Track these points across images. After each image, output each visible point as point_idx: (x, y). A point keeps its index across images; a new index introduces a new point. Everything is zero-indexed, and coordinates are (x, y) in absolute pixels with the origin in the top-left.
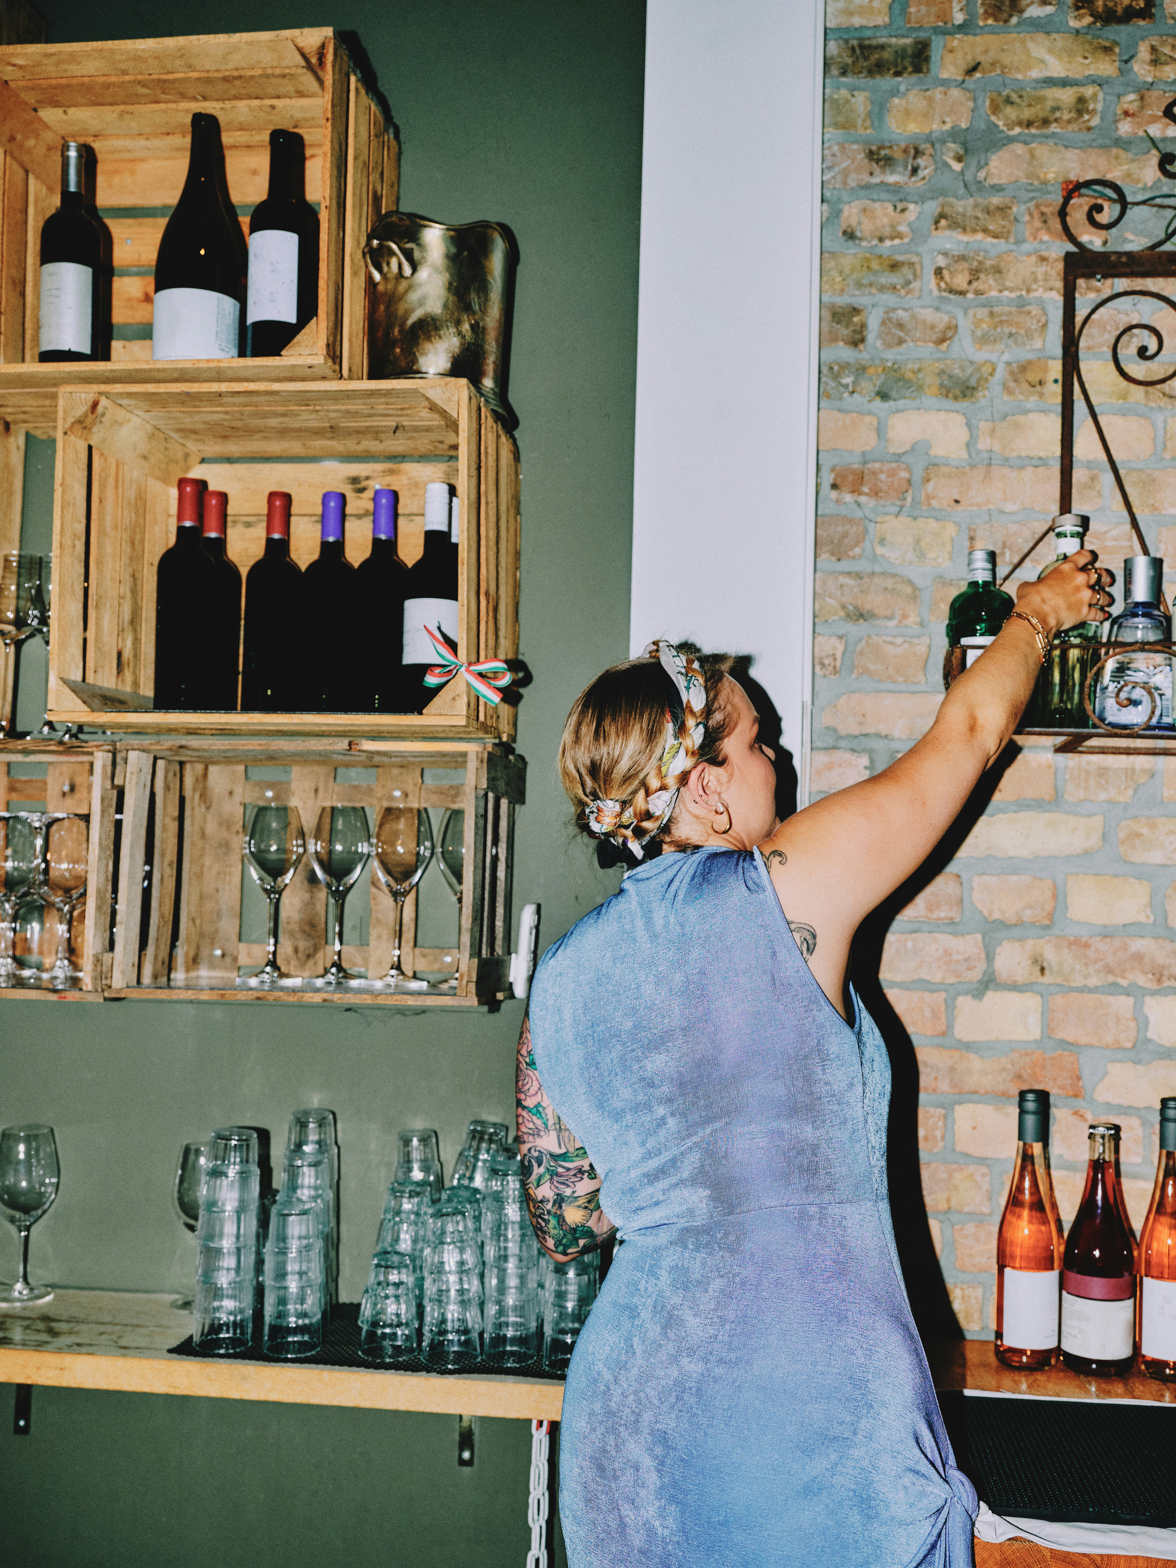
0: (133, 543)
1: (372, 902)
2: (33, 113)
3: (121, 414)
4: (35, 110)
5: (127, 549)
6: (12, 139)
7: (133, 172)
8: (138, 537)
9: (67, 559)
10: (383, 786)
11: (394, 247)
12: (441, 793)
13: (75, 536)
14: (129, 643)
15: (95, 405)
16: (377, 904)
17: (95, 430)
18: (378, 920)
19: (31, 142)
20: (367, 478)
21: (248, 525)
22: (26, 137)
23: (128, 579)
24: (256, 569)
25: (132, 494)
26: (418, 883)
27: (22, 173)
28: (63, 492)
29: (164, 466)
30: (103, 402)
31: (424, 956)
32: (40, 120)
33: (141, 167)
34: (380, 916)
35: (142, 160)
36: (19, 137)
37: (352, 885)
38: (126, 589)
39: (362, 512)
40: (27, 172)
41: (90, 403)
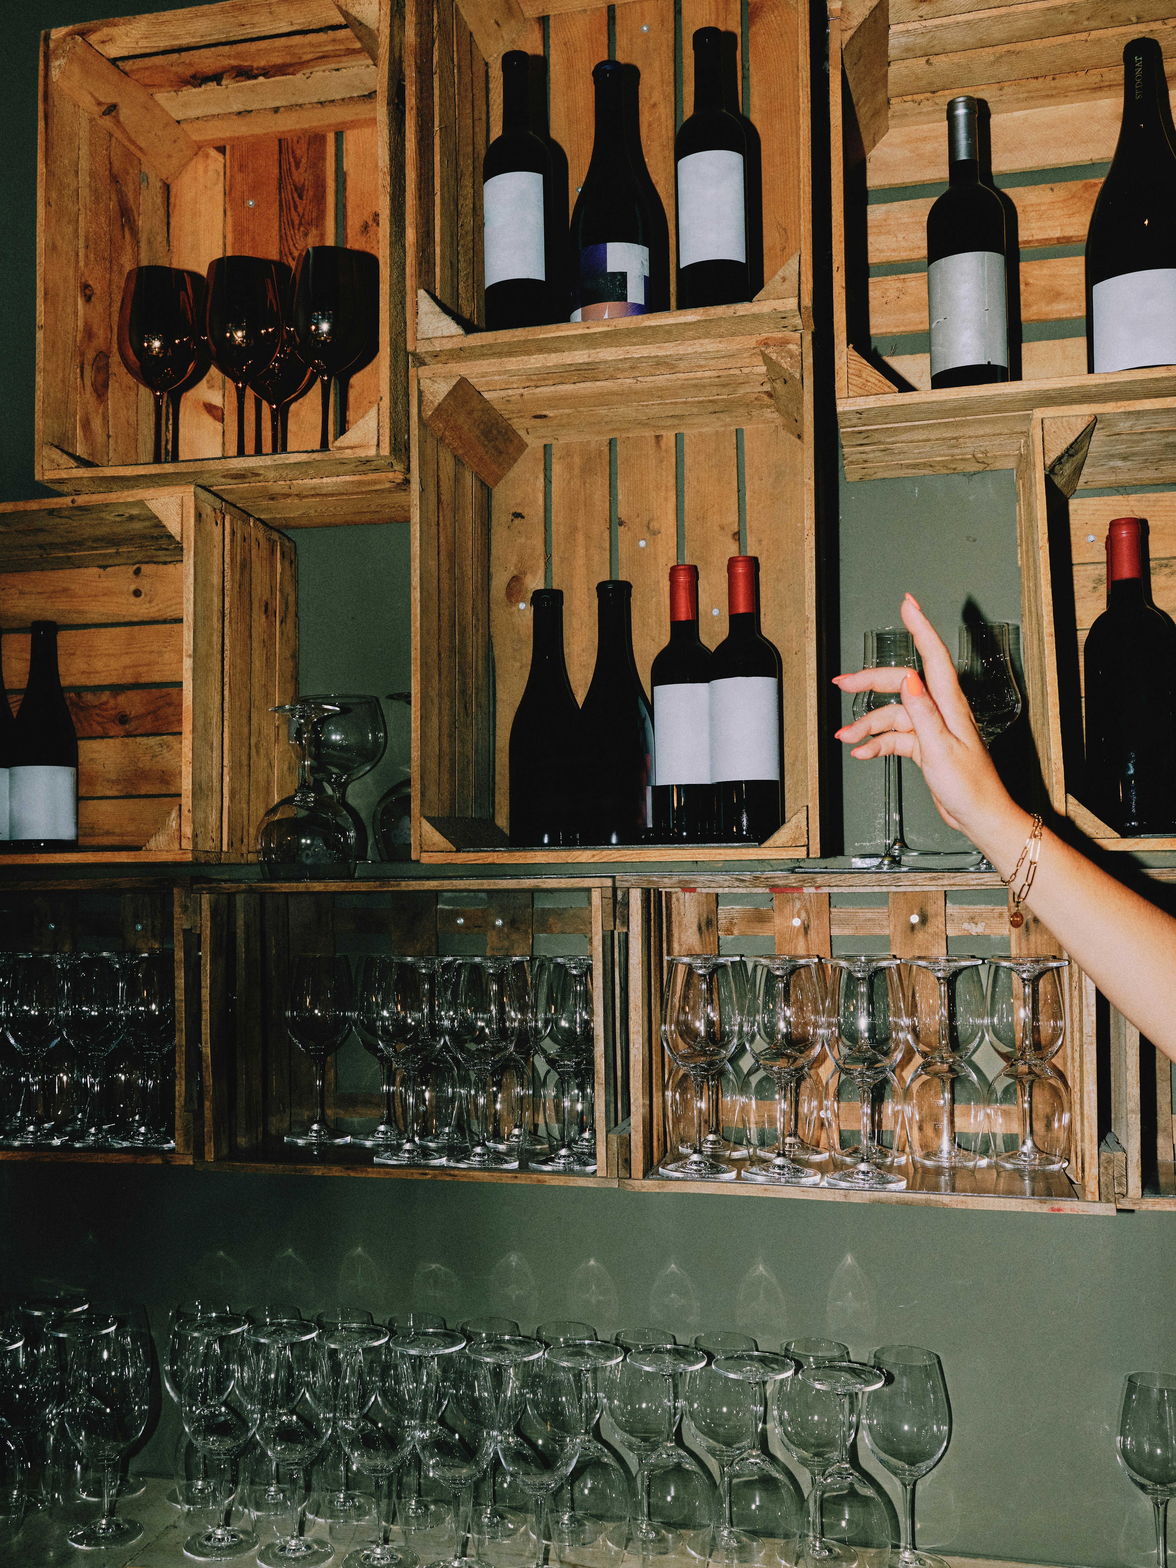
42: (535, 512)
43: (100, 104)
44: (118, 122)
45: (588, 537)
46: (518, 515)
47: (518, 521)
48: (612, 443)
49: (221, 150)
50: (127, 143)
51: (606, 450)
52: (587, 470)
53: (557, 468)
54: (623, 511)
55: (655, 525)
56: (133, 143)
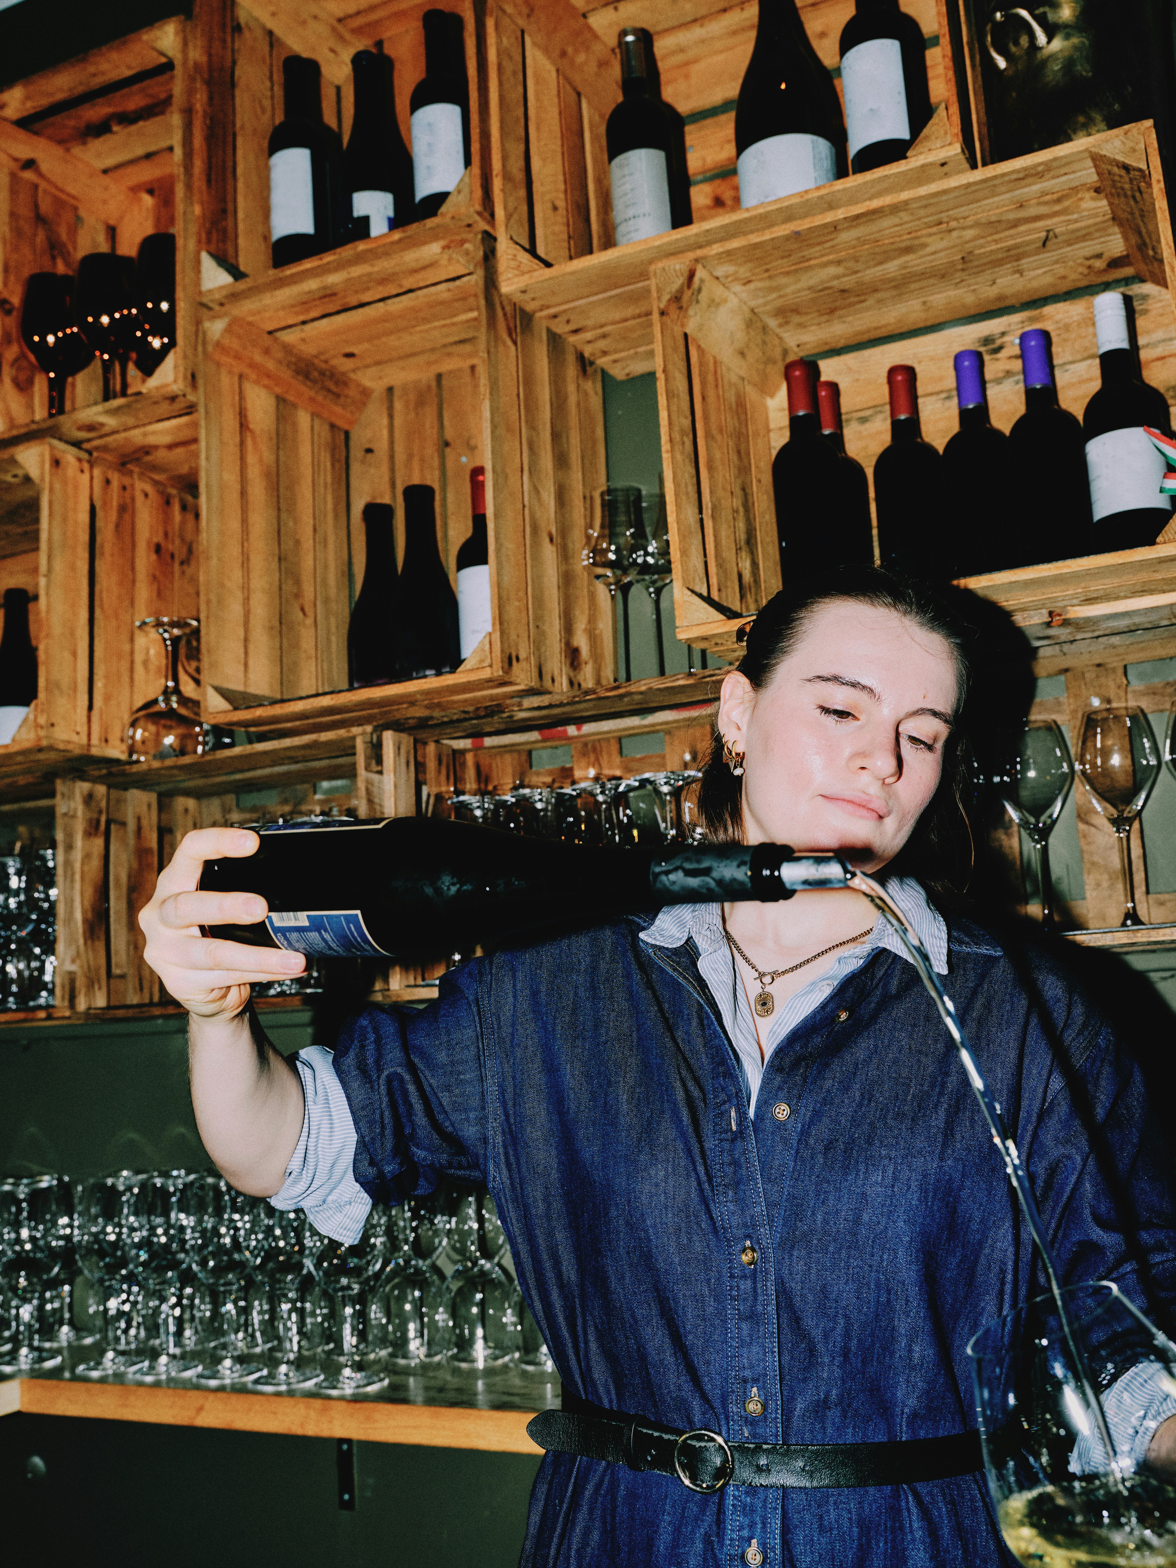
0: (739, 452)
1: (1083, 842)
2: (582, 19)
3: (719, 291)
4: (584, 16)
5: (734, 457)
6: (563, 54)
7: (687, 77)
8: (743, 447)
9: (679, 456)
10: (1076, 696)
11: (1024, 13)
12: (1154, 694)
13: (683, 432)
14: (748, 564)
15: (691, 275)
16: (1089, 843)
17: (691, 312)
18: (1093, 864)
19: (581, 58)
20: (1003, 334)
21: (863, 420)
22: (577, 51)
23: (738, 492)
24: (884, 460)
25: (731, 397)
26: (1140, 811)
27: (574, 96)
28: (667, 380)
29: (761, 367)
30: (700, 273)
31: (1162, 904)
32: (590, 28)
33: (695, 68)
34: (1096, 858)
35: (696, 61)
36: (570, 50)
37: (1054, 822)
38: (737, 503)
39: (1001, 375)
40: (579, 94)
41: (686, 274)
42: (382, 447)
43: (16, 160)
44: (41, 175)
45: (422, 460)
46: (369, 451)
47: (369, 455)
48: (439, 377)
49: (151, 192)
50: (53, 190)
51: (434, 384)
52: (420, 403)
53: (398, 405)
54: (449, 434)
55: (473, 442)
56: (62, 191)
